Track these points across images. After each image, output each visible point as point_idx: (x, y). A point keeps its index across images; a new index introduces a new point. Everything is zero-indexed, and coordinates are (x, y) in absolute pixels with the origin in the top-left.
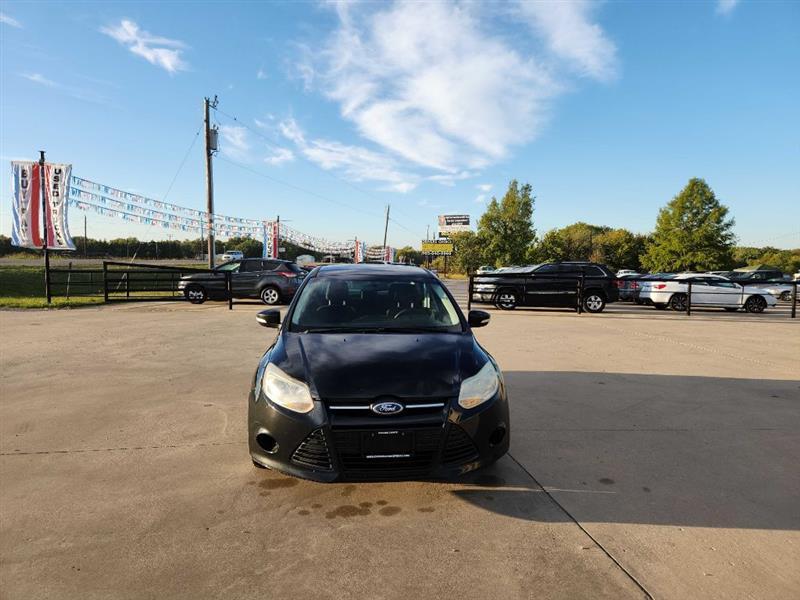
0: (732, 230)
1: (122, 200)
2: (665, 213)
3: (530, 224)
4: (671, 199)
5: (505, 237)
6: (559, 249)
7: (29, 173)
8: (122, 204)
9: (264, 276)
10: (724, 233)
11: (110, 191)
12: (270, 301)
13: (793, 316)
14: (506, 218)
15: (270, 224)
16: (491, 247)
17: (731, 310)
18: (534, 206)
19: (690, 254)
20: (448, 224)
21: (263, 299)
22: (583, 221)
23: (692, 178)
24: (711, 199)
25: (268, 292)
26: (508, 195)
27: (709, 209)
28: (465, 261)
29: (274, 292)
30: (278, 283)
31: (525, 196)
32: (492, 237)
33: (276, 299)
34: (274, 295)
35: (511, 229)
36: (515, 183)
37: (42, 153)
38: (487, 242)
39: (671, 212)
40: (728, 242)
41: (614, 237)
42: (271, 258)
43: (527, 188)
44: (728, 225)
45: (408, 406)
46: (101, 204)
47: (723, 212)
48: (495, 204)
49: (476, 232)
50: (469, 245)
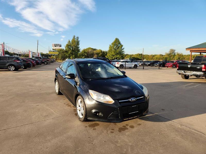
0: (124, 50)
2: (110, 46)
3: (79, 47)
4: (112, 43)
5: (73, 50)
6: (86, 54)
9: (9, 62)
10: (122, 51)
12: (12, 70)
13: (143, 69)
14: (72, 45)
16: (69, 53)
17: (130, 68)
18: (80, 43)
19: (116, 55)
20: (55, 46)
21: (9, 69)
22: (90, 47)
23: (116, 38)
24: (120, 43)
25: (11, 67)
26: (73, 39)
27: (119, 45)
28: (62, 57)
29: (13, 67)
30: (14, 64)
31: (77, 40)
32: (69, 50)
33: (14, 69)
34: (13, 68)
35: (74, 48)
36: (74, 36)
38: (68, 52)
39: (112, 46)
40: (123, 53)
41: (98, 51)
42: (3, 56)
43: (78, 38)
44: (123, 49)
45: (137, 98)
47: (122, 46)
48: (69, 42)
49: (65, 49)
50: (63, 53)
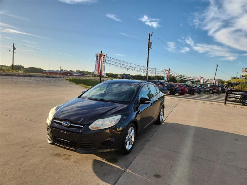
1: (121, 63)
7: (99, 56)
8: (121, 64)
11: (118, 61)
15: (167, 70)
20: (246, 72)
37: (102, 51)
45: (72, 125)
46: (115, 64)
